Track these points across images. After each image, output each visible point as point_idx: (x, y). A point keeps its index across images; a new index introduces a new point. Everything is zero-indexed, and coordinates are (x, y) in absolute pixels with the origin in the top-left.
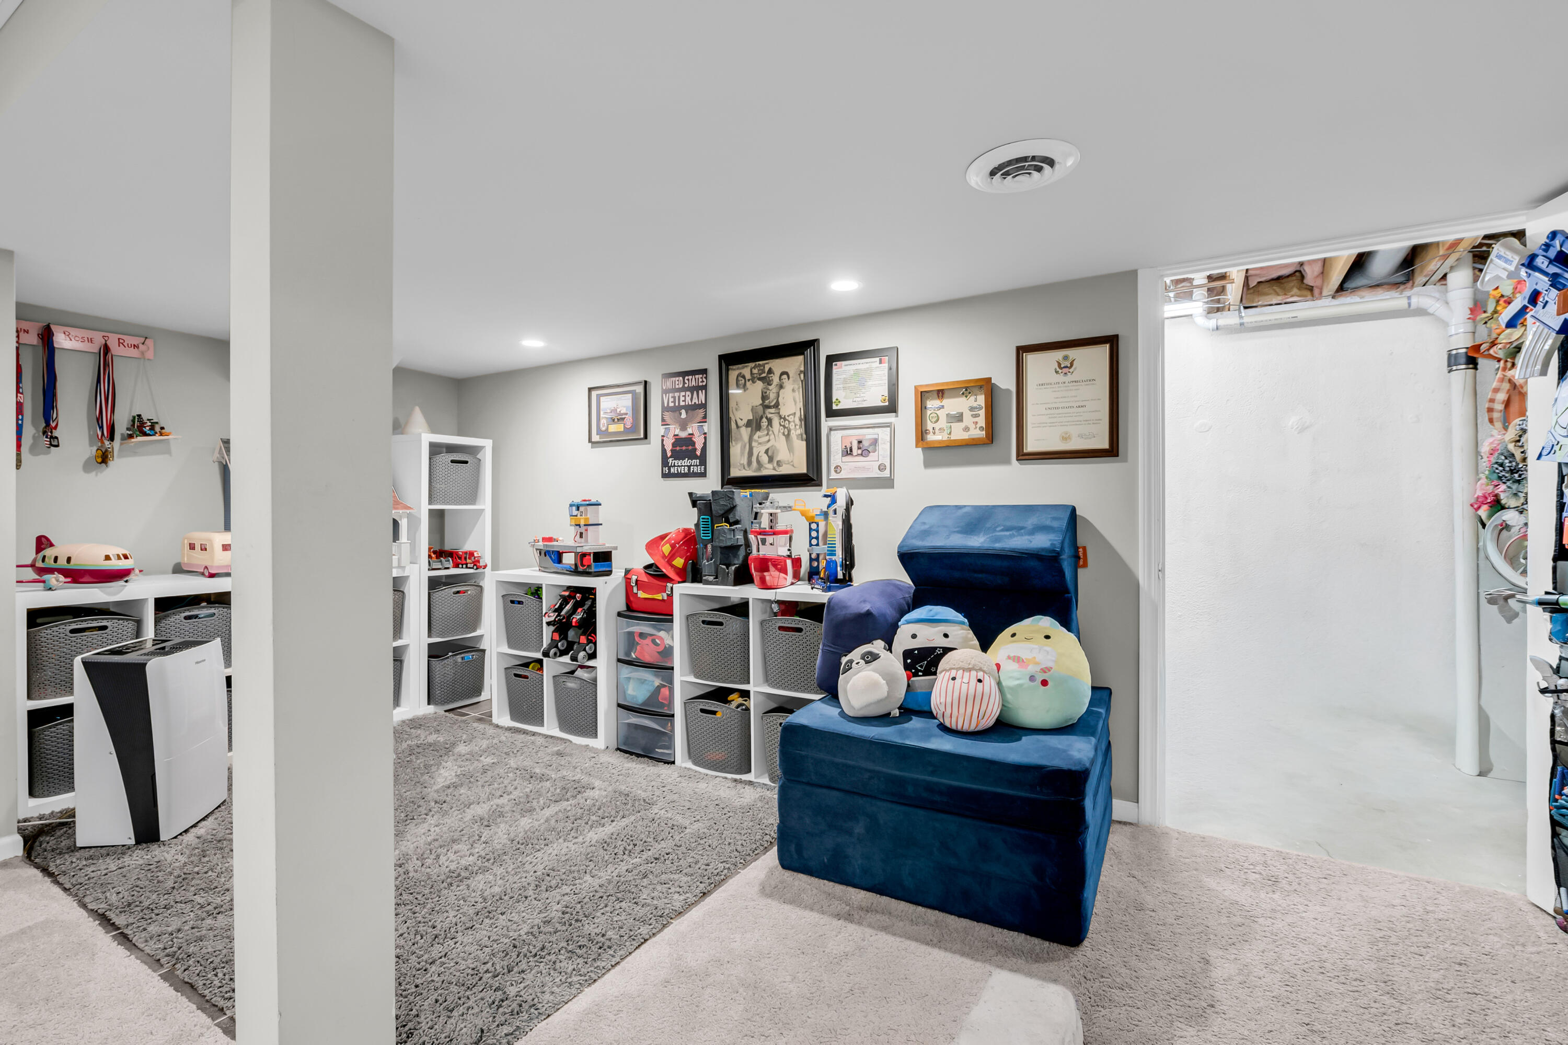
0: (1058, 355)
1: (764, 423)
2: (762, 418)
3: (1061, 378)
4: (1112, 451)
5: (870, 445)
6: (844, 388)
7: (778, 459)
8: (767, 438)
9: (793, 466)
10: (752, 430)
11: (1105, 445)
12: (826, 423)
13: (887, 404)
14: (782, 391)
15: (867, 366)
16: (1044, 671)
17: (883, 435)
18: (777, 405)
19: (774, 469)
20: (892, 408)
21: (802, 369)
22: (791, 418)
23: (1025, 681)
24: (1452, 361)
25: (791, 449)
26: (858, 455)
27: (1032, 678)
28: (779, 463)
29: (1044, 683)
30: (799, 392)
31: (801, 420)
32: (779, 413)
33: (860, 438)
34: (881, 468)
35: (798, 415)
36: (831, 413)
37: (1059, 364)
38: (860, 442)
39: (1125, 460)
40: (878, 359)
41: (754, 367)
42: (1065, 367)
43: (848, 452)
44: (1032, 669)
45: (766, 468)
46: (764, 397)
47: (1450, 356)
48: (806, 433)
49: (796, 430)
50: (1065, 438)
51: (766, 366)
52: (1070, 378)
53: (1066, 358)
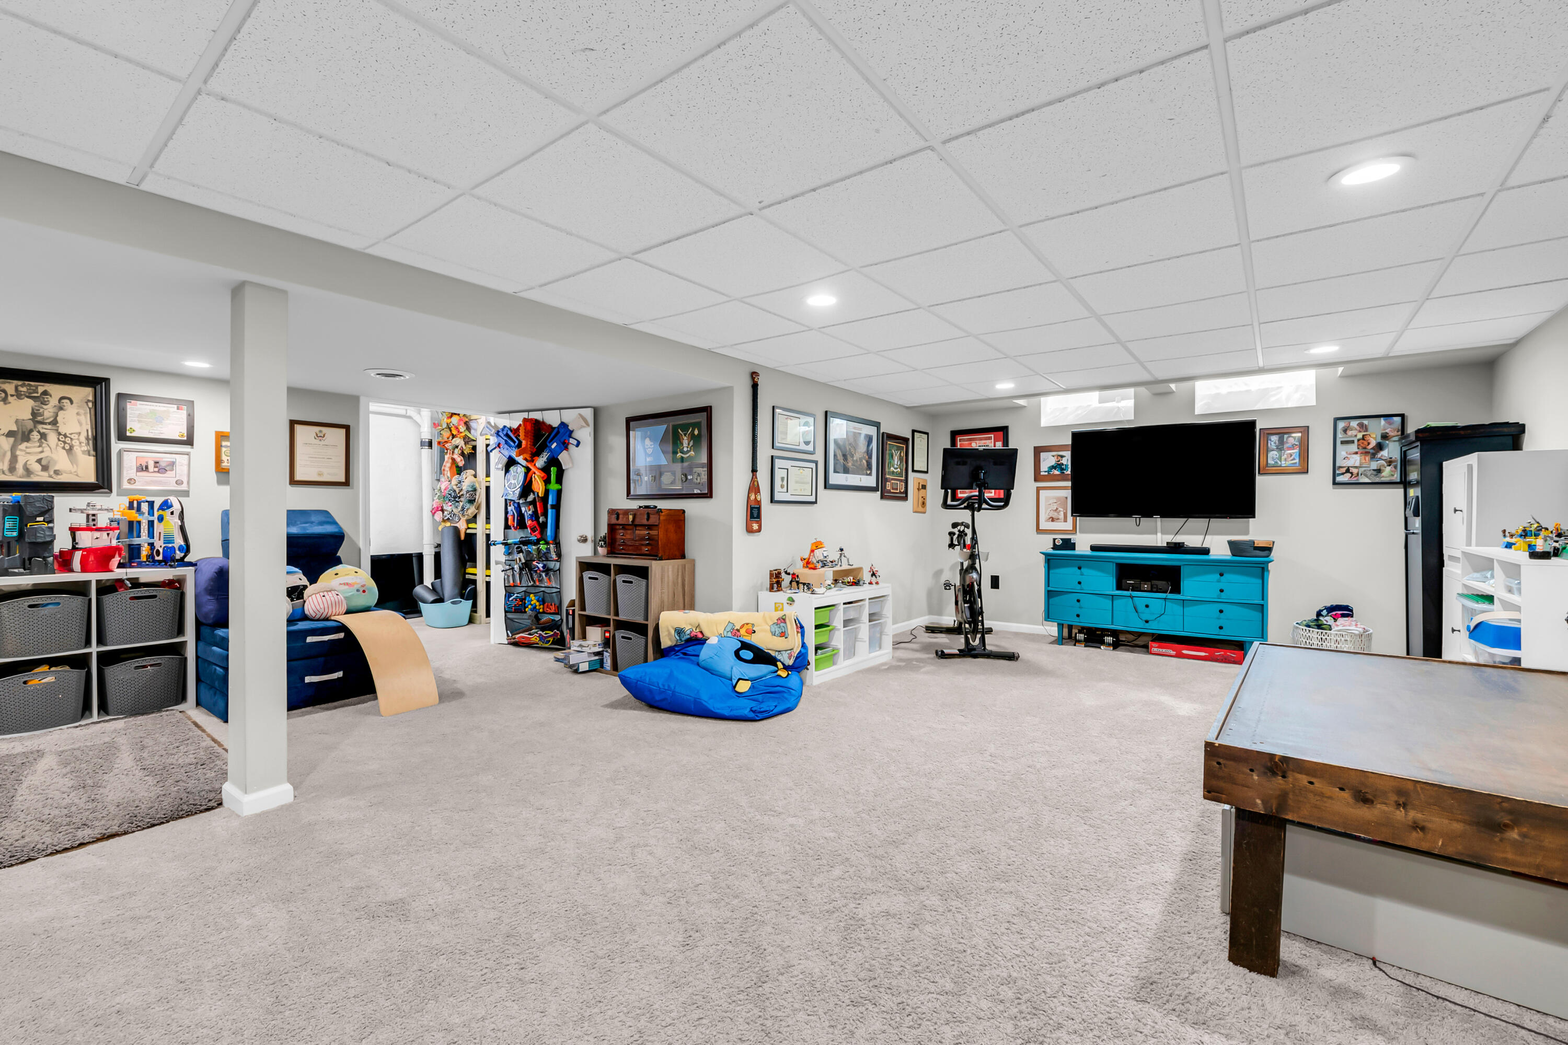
0: (317, 429)
1: (35, 436)
2: (31, 431)
3: (317, 442)
4: (347, 483)
5: (168, 465)
6: (139, 421)
7: (56, 468)
8: (40, 449)
9: (77, 475)
10: (15, 441)
11: (343, 480)
12: (116, 446)
13: (185, 438)
14: (61, 413)
15: (165, 409)
16: (363, 586)
17: (181, 460)
18: (54, 423)
19: (50, 476)
20: (189, 441)
21: (91, 398)
22: (75, 437)
23: (355, 592)
24: (422, 444)
25: (73, 461)
26: (155, 472)
27: (358, 590)
28: (57, 472)
29: (364, 591)
30: (86, 418)
31: (87, 439)
32: (57, 430)
33: (157, 460)
34: (179, 483)
35: (84, 434)
36: (122, 437)
37: (317, 435)
38: (156, 463)
39: (352, 488)
40: (176, 406)
41: (22, 386)
42: (320, 437)
43: (143, 468)
44: (356, 587)
45: (38, 475)
46: (34, 414)
47: (421, 442)
48: (95, 449)
49: (81, 447)
50: (320, 474)
51: (39, 387)
52: (322, 443)
53: (321, 431)
